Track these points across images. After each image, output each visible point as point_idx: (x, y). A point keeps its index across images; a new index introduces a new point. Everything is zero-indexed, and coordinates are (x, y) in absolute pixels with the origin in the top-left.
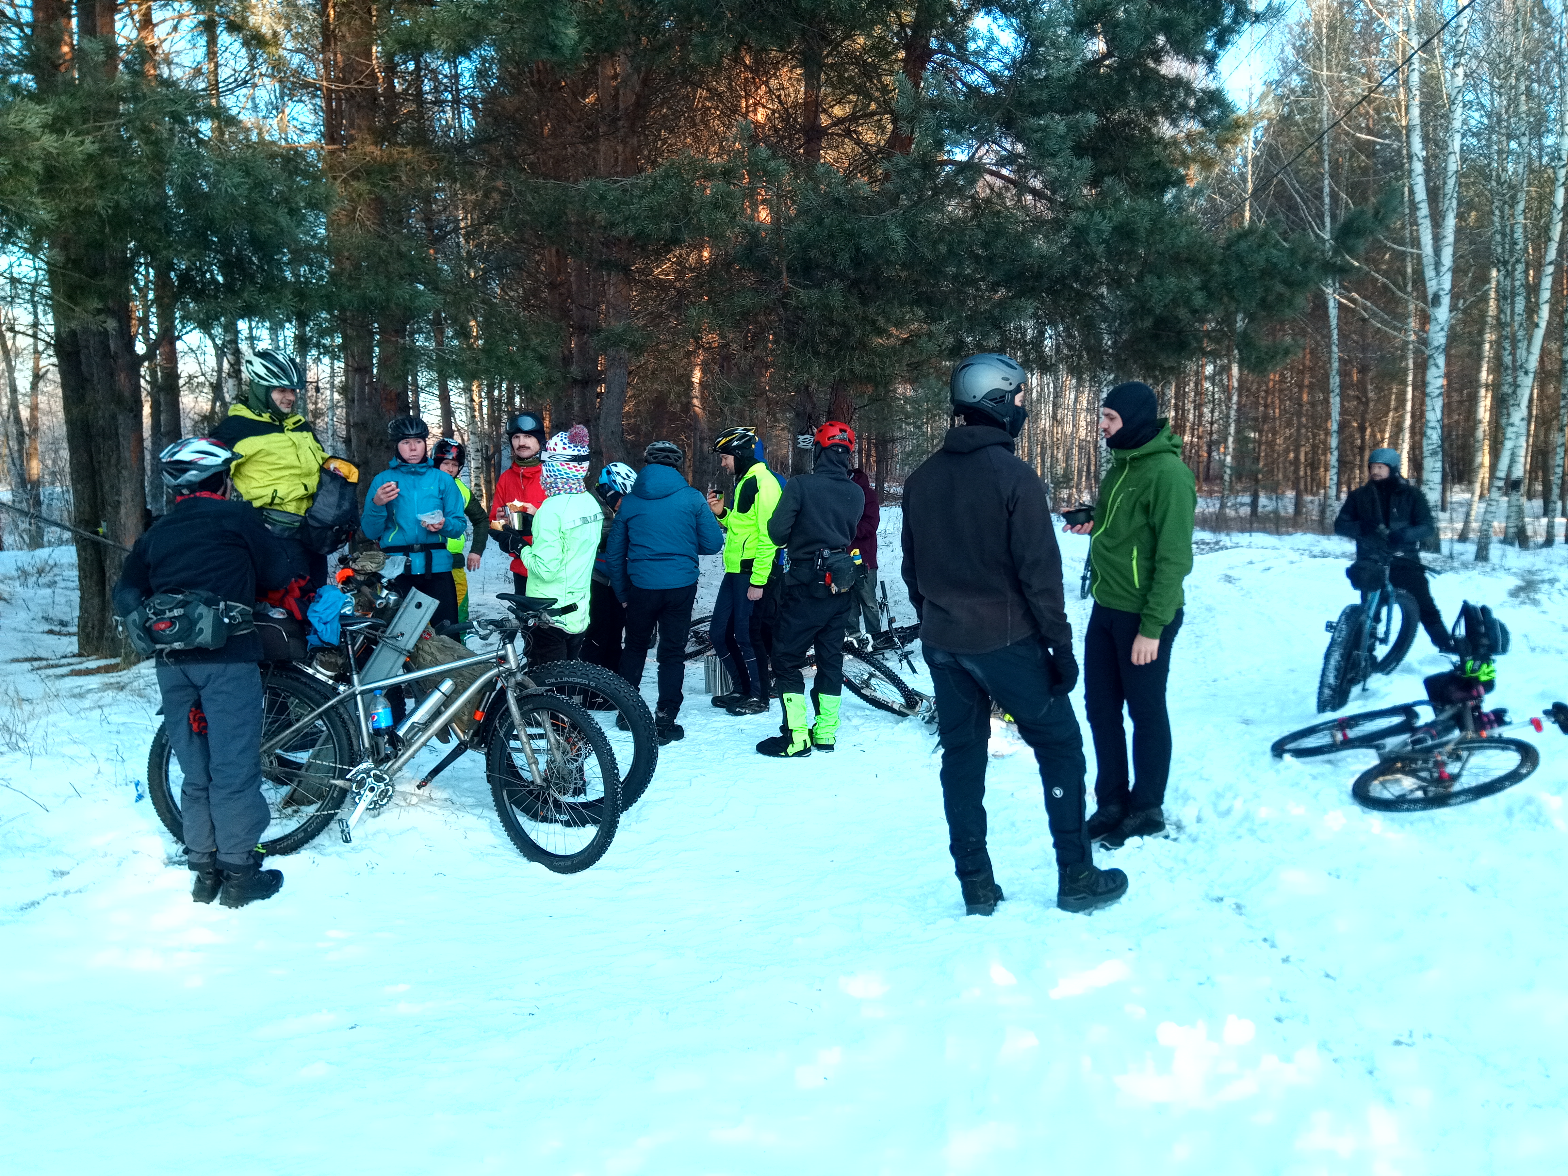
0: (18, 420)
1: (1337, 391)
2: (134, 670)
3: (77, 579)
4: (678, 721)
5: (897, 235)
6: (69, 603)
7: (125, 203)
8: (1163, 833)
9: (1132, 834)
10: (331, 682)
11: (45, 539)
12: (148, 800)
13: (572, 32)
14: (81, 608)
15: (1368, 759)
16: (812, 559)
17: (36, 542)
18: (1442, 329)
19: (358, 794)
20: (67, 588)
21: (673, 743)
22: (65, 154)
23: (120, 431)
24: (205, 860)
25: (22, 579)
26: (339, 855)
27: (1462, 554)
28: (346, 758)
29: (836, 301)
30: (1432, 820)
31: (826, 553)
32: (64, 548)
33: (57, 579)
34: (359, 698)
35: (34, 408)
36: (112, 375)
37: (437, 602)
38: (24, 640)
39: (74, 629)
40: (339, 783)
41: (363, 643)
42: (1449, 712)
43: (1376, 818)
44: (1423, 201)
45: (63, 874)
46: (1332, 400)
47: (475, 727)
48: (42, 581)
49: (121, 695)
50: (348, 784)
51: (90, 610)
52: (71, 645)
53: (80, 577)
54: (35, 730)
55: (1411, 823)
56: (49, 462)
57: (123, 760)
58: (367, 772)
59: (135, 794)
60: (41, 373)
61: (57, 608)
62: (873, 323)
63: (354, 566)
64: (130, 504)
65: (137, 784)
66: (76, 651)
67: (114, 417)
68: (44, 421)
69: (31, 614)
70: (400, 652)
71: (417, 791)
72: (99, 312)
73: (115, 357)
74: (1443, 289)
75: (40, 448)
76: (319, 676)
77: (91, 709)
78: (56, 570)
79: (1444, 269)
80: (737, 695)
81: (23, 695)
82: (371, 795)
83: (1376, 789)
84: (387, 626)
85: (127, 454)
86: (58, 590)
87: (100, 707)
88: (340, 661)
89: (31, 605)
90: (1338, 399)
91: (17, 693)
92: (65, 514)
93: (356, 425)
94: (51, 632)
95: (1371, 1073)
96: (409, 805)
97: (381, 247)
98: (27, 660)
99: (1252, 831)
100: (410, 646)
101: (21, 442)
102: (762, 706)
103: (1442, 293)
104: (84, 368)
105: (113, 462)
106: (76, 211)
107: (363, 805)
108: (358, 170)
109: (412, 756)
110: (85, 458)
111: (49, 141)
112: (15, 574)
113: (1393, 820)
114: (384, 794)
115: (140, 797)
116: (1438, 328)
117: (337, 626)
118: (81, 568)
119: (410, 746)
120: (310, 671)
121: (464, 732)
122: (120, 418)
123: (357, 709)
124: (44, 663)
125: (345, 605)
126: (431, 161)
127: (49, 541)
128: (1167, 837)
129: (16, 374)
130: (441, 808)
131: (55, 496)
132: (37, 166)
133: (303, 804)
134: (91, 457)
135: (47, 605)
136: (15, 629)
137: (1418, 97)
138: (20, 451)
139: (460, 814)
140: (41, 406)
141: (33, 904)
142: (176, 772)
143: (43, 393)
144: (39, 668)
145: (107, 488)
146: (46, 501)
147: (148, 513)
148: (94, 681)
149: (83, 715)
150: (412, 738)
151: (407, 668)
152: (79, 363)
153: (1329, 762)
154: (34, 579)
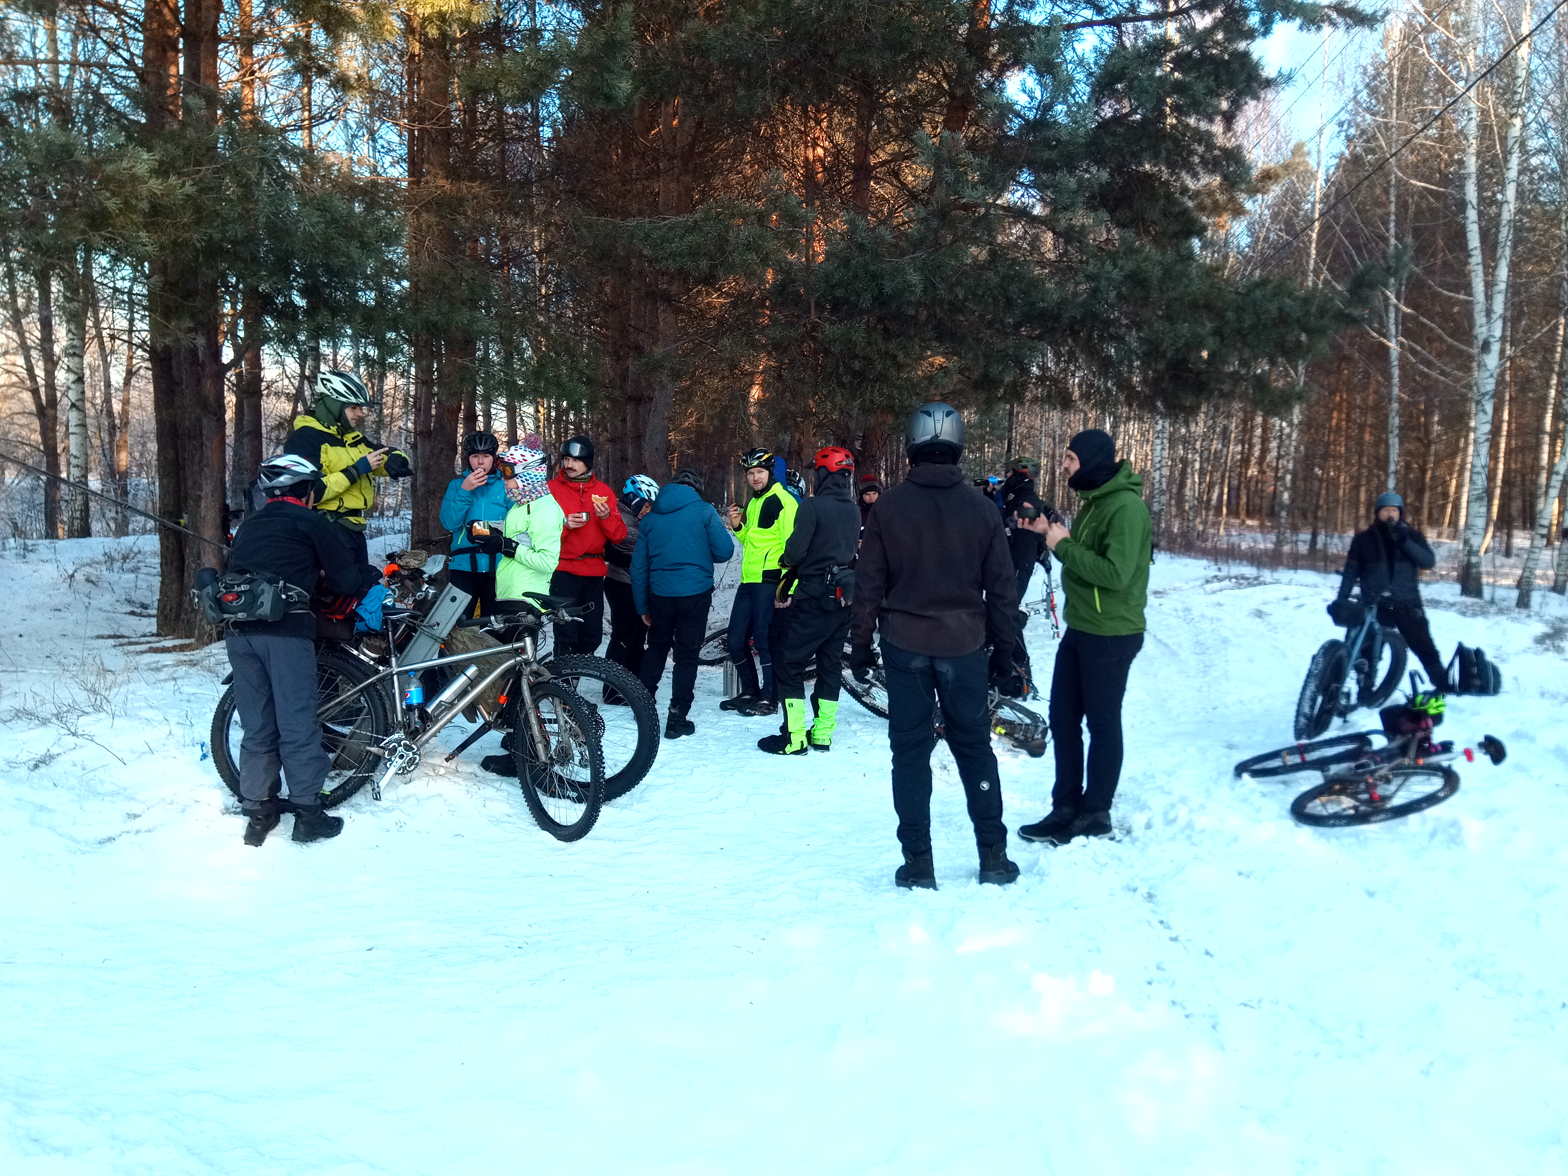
0: (110, 414)
1: (1396, 432)
2: (207, 649)
3: (158, 566)
4: (688, 718)
5: (915, 278)
6: (150, 587)
7: (217, 236)
8: (1110, 835)
9: (1078, 834)
10: (372, 663)
11: (131, 527)
12: (210, 760)
13: (625, 86)
14: (161, 592)
15: (1312, 779)
16: (823, 575)
17: (121, 530)
18: (1491, 376)
19: (390, 760)
20: (148, 574)
21: (684, 737)
22: (168, 195)
23: (205, 432)
24: (257, 807)
25: (109, 564)
26: (372, 813)
27: (1504, 600)
28: (382, 728)
29: (859, 337)
30: (1357, 835)
31: (835, 569)
32: (147, 537)
33: (140, 565)
34: (395, 677)
35: (126, 402)
36: (199, 381)
37: (470, 597)
38: (108, 619)
39: (154, 612)
40: (374, 749)
41: (404, 631)
42: (1399, 741)
43: (1307, 831)
44: (1475, 248)
45: (136, 816)
46: (1391, 442)
47: (499, 710)
48: (126, 566)
49: (193, 670)
50: (381, 751)
51: (169, 594)
52: (151, 625)
53: (161, 564)
54: (117, 696)
55: (1338, 838)
56: (137, 455)
57: (192, 725)
58: (399, 741)
59: (201, 753)
60: (134, 369)
61: (139, 592)
62: (895, 357)
63: (399, 562)
64: (210, 498)
65: (202, 745)
66: (155, 631)
67: (199, 420)
68: (135, 415)
69: (115, 597)
70: (436, 639)
71: (445, 764)
72: (190, 330)
73: (203, 365)
74: (1494, 337)
75: (130, 441)
76: (362, 657)
77: (165, 680)
78: (139, 557)
79: (1495, 316)
80: (748, 697)
81: (107, 667)
82: (400, 761)
83: (1316, 807)
84: (425, 616)
85: (209, 454)
86: (141, 576)
87: (175, 679)
88: (384, 645)
89: (115, 587)
90: (1397, 440)
91: (102, 664)
92: (150, 505)
93: (421, 433)
94: (133, 613)
95: (1214, 1027)
96: (437, 775)
97: (445, 275)
98: (110, 637)
99: (1189, 837)
100: (444, 635)
101: (112, 435)
102: (770, 710)
103: (1492, 340)
104: (175, 372)
105: (196, 459)
106: (175, 243)
107: (392, 770)
108: (429, 202)
109: (439, 731)
110: (171, 454)
111: (155, 184)
112: (102, 559)
113: (1321, 835)
114: (412, 761)
115: (204, 756)
116: (1488, 374)
117: (380, 614)
118: (163, 556)
119: (437, 721)
120: (355, 652)
121: (489, 714)
122: (205, 421)
123: (393, 688)
124: (126, 640)
125: (387, 596)
126: (495, 195)
127: (134, 530)
128: (1112, 839)
129: (112, 370)
130: (464, 779)
131: (141, 487)
132: (145, 205)
133: (345, 769)
134: (177, 454)
135: (130, 588)
136: (100, 609)
137: (1474, 146)
138: (111, 442)
139: (482, 786)
140: (132, 400)
141: (110, 839)
142: (236, 735)
143: (134, 387)
144: (121, 645)
145: (190, 483)
146: (133, 492)
147: (226, 507)
148: (168, 659)
149: (158, 685)
150: (438, 715)
151: (442, 655)
152: (170, 368)
153: (1284, 783)
154: (119, 564)
